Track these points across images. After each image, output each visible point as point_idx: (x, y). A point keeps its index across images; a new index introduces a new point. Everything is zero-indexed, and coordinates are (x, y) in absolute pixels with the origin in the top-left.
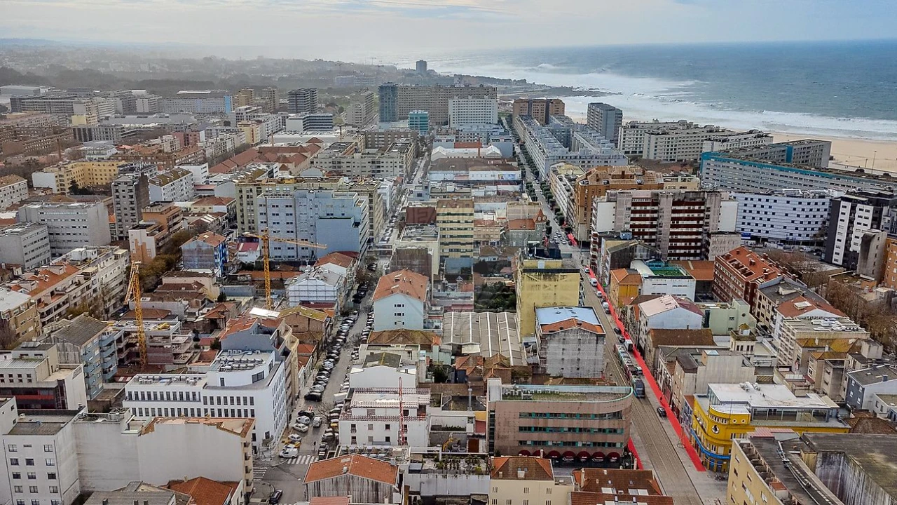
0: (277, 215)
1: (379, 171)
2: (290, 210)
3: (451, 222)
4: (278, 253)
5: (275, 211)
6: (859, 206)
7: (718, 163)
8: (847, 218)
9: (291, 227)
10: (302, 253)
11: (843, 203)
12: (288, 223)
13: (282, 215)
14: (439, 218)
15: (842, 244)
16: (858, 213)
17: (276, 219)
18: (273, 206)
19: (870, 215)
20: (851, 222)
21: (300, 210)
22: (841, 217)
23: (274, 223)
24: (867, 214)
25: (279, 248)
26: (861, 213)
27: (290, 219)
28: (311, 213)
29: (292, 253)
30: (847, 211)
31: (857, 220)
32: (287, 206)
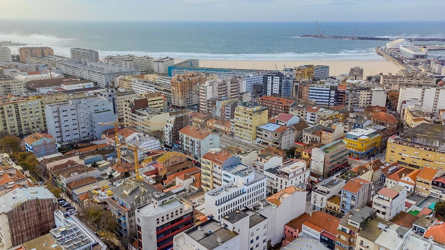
0: (66, 116)
1: (10, 91)
2: (74, 112)
3: (154, 104)
4: (68, 138)
5: (65, 113)
6: (274, 77)
7: (178, 71)
8: (270, 82)
9: (75, 122)
10: (83, 135)
11: (268, 77)
12: (73, 120)
13: (69, 115)
14: (149, 103)
15: (270, 92)
16: (274, 80)
17: (66, 118)
18: (64, 111)
19: (279, 80)
20: (272, 83)
21: (80, 110)
22: (268, 82)
23: (65, 121)
24: (277, 80)
25: (69, 135)
26: (275, 80)
27: (74, 117)
28: (86, 111)
29: (77, 136)
30: (271, 80)
31: (274, 82)
32: (72, 110)
